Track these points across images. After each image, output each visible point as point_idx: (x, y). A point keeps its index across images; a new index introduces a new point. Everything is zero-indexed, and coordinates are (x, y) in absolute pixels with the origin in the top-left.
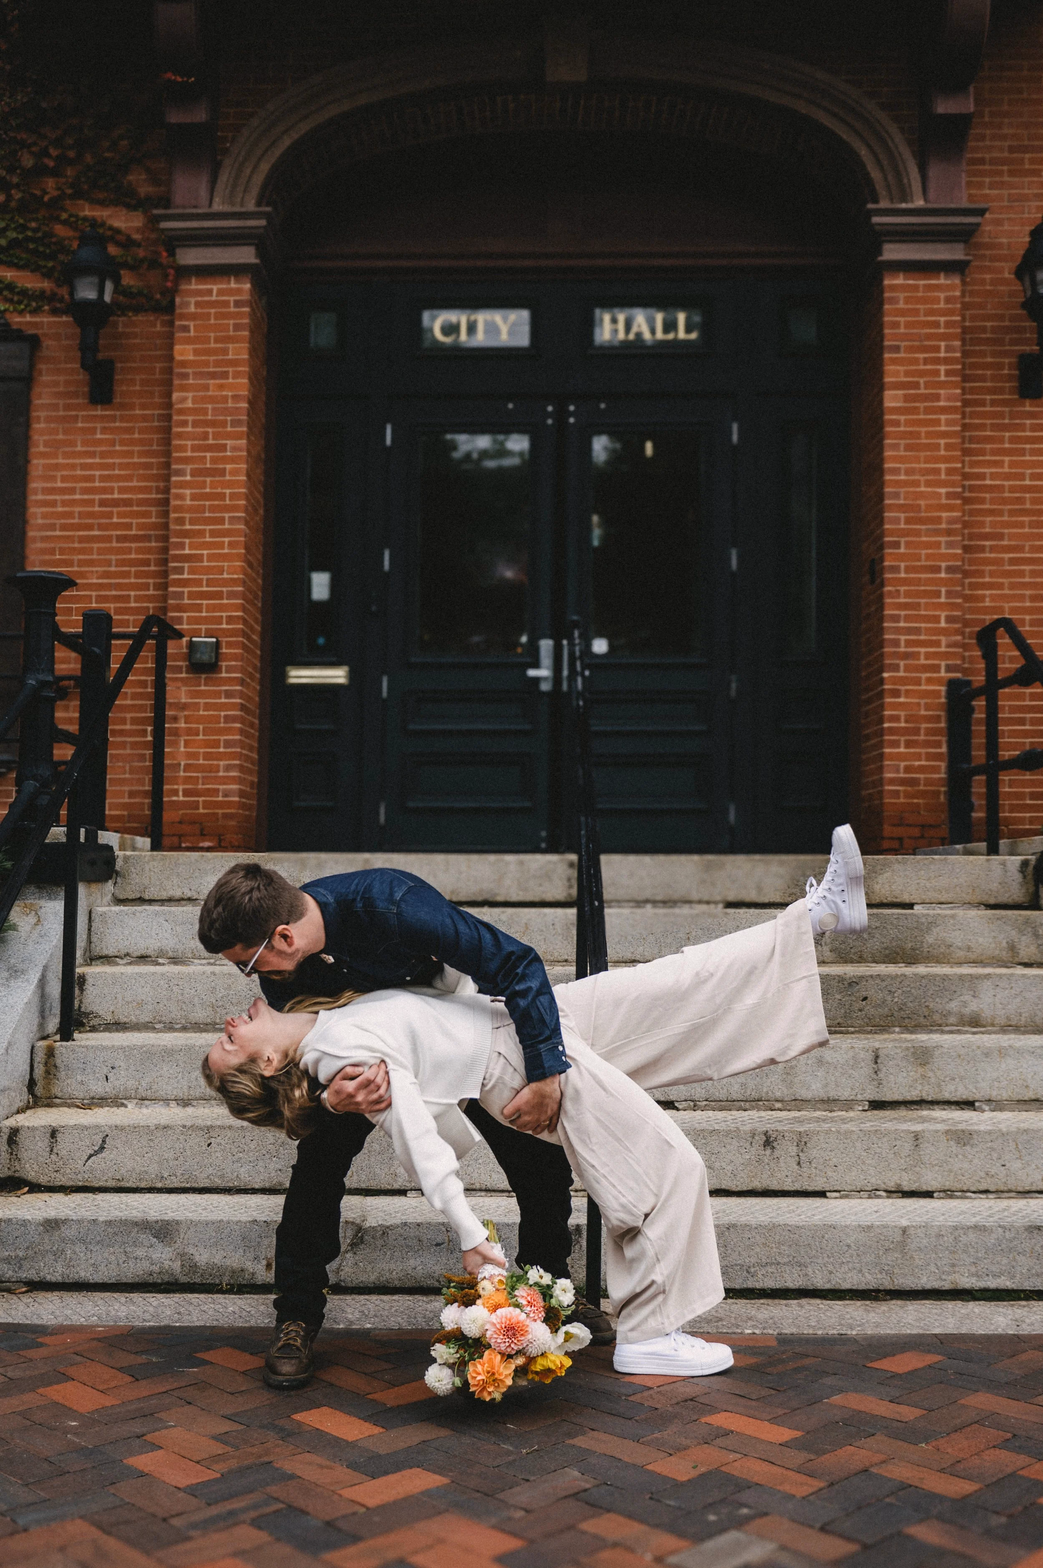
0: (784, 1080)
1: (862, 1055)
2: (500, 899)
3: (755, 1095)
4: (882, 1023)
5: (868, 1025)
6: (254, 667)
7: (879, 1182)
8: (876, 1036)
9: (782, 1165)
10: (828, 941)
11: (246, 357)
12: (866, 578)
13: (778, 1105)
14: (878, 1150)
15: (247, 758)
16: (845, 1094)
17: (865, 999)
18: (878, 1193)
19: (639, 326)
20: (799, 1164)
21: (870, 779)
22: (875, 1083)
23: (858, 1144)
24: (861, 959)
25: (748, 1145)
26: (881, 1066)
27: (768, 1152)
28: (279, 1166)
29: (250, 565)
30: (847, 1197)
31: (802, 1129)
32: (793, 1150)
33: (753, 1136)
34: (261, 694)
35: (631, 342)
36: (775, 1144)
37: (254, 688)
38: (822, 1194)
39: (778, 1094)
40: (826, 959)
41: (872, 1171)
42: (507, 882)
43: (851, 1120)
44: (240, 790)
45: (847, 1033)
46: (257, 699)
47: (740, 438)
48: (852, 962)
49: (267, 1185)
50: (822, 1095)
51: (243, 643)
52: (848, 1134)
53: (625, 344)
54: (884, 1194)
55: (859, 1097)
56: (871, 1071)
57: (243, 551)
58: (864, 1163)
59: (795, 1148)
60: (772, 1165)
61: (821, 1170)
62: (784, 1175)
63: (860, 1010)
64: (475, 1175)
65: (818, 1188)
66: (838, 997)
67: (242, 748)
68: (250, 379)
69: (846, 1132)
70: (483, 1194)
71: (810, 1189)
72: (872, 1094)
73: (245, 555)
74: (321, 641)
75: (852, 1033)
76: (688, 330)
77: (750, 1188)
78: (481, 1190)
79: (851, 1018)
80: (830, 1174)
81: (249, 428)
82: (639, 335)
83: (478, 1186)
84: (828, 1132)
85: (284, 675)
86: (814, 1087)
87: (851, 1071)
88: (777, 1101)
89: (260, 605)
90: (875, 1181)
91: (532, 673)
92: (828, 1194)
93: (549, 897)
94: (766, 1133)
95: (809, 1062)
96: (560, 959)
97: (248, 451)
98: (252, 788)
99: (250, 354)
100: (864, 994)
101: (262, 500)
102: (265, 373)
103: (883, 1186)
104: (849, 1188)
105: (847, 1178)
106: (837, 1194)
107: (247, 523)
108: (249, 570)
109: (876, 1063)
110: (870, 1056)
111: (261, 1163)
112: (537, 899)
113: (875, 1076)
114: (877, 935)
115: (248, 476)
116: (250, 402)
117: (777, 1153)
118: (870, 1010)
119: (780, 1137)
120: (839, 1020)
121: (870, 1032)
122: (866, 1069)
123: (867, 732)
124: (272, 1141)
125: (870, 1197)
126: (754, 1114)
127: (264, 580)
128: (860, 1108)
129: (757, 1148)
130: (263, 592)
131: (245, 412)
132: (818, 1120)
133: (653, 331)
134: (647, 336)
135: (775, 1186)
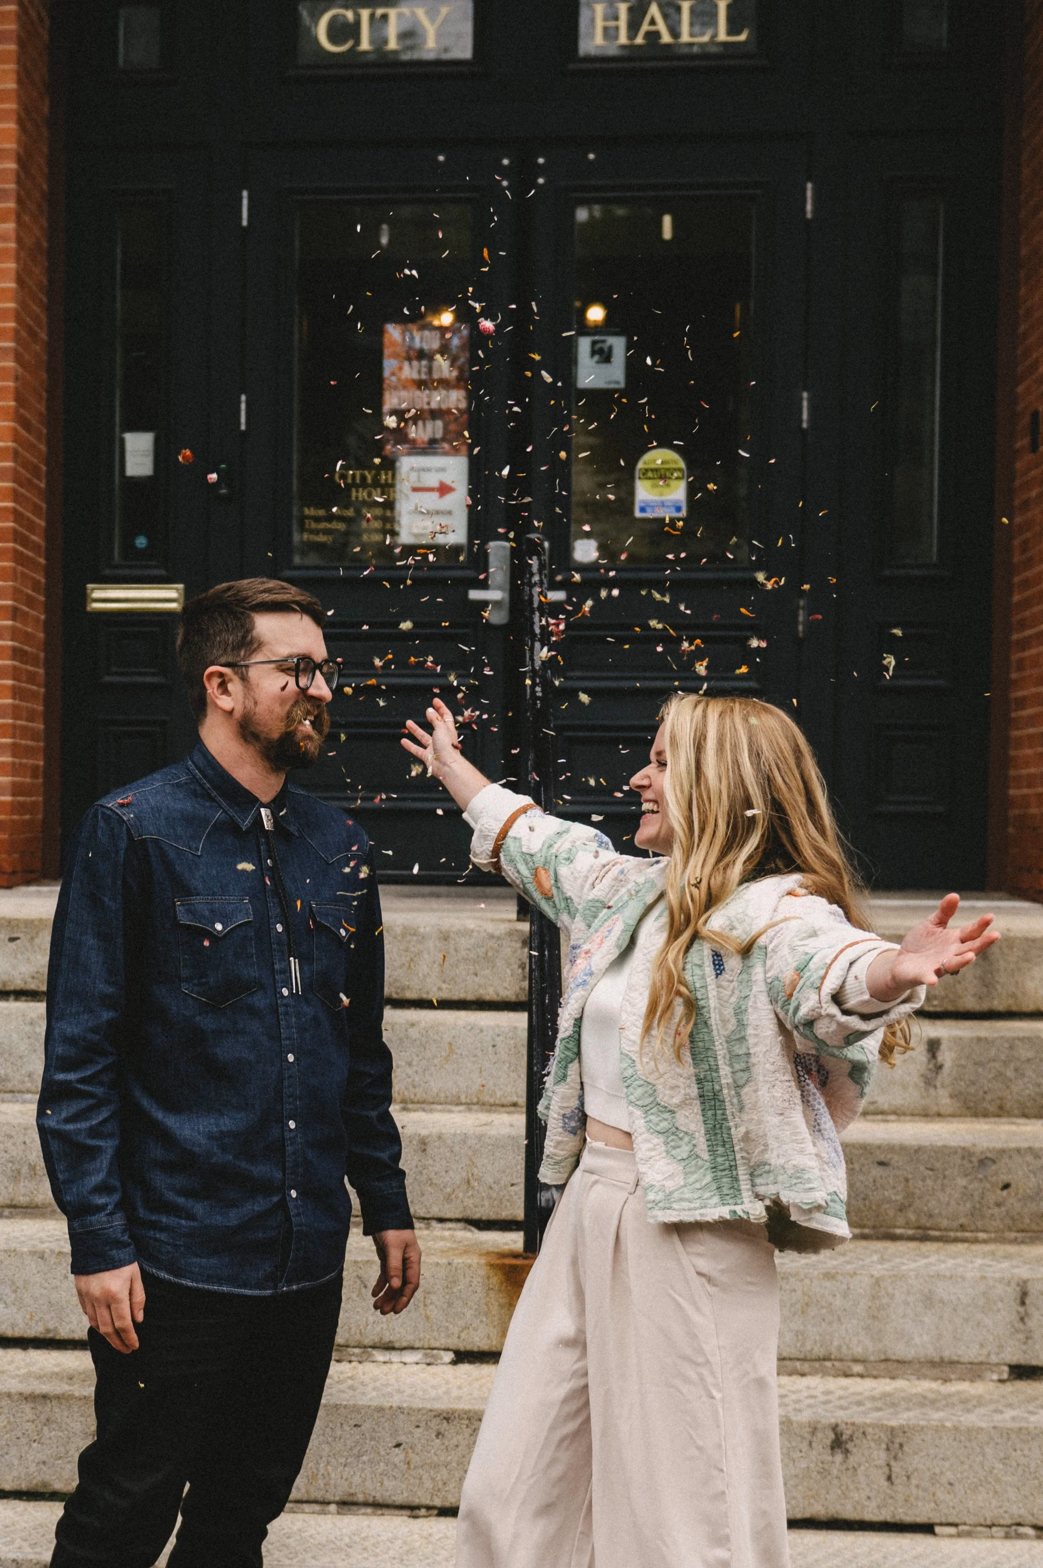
0: (867, 1328)
1: (1000, 1289)
2: (410, 995)
3: (819, 1351)
4: (1034, 1226)
5: (1010, 1230)
6: (36, 586)
7: (1022, 1511)
8: (1025, 1249)
9: (862, 1478)
10: (947, 1081)
11: (12, 86)
12: (1023, 442)
13: (858, 1368)
14: (1023, 1461)
15: (24, 732)
16: (970, 1353)
17: (1006, 1186)
18: (1022, 1530)
19: (653, 22)
20: (889, 1478)
21: (1024, 772)
22: (1021, 1336)
23: (988, 1450)
24: (1001, 1111)
25: (804, 1446)
26: (1031, 1310)
27: (839, 1457)
28: (41, 1457)
29: (25, 423)
30: (969, 1534)
31: (893, 1423)
32: (880, 1456)
33: (814, 1430)
34: (48, 626)
35: (639, 47)
36: (850, 1446)
37: (37, 619)
38: (927, 1529)
39: (858, 1351)
40: (942, 1111)
41: (1012, 1494)
42: (423, 968)
43: (980, 1402)
44: (14, 784)
45: (976, 1241)
46: (42, 635)
47: (815, 210)
48: (986, 1115)
49: (24, 1486)
50: (931, 1352)
51: (15, 551)
52: (972, 1433)
53: (631, 53)
54: (1031, 1532)
55: (994, 1359)
56: (1014, 1317)
57: (13, 403)
58: (998, 1480)
59: (883, 1455)
60: (844, 1478)
61: (925, 1490)
62: (863, 1495)
63: (998, 1205)
64: (357, 1480)
65: (921, 1519)
66: (962, 1182)
67: (15, 717)
68: (20, 122)
69: (969, 1430)
70: (369, 1510)
71: (908, 1519)
72: (1015, 1355)
73: (17, 411)
74: (141, 542)
75: (985, 1242)
76: (733, 29)
77: (807, 1515)
78: (366, 1504)
79: (983, 1217)
80: (941, 1495)
81: (20, 201)
82: (654, 36)
83: (360, 1498)
84: (939, 1429)
85: (83, 597)
86: (917, 1340)
87: (980, 1316)
88: (856, 1361)
89: (43, 485)
90: (1017, 1510)
91: (475, 595)
92: (937, 1529)
93: (490, 994)
94: (835, 1428)
95: (910, 1299)
96: (505, 1101)
97: (19, 240)
98: (34, 775)
99: (20, 82)
100: (1005, 1178)
101: (44, 318)
102: (46, 110)
103: (1030, 1519)
104: (971, 1520)
105: (970, 1504)
106: (952, 1530)
107: (18, 358)
108: (23, 432)
109: (1023, 1303)
110: (1012, 1293)
111: (13, 1451)
112: (470, 997)
113: (1020, 1326)
114: (1029, 1073)
115: (20, 281)
116: (19, 160)
117: (852, 1460)
118: (1013, 1203)
119: (858, 1434)
120: (963, 1220)
121: (1014, 1241)
122: (1007, 1312)
123: (1020, 694)
124: (30, 1416)
125: (1007, 1537)
126: (814, 1382)
127: (48, 444)
128: (995, 1377)
129: (820, 1452)
130: (47, 465)
131: (12, 177)
132: (924, 1402)
133: (675, 33)
134: (666, 38)
135: (849, 1513)
